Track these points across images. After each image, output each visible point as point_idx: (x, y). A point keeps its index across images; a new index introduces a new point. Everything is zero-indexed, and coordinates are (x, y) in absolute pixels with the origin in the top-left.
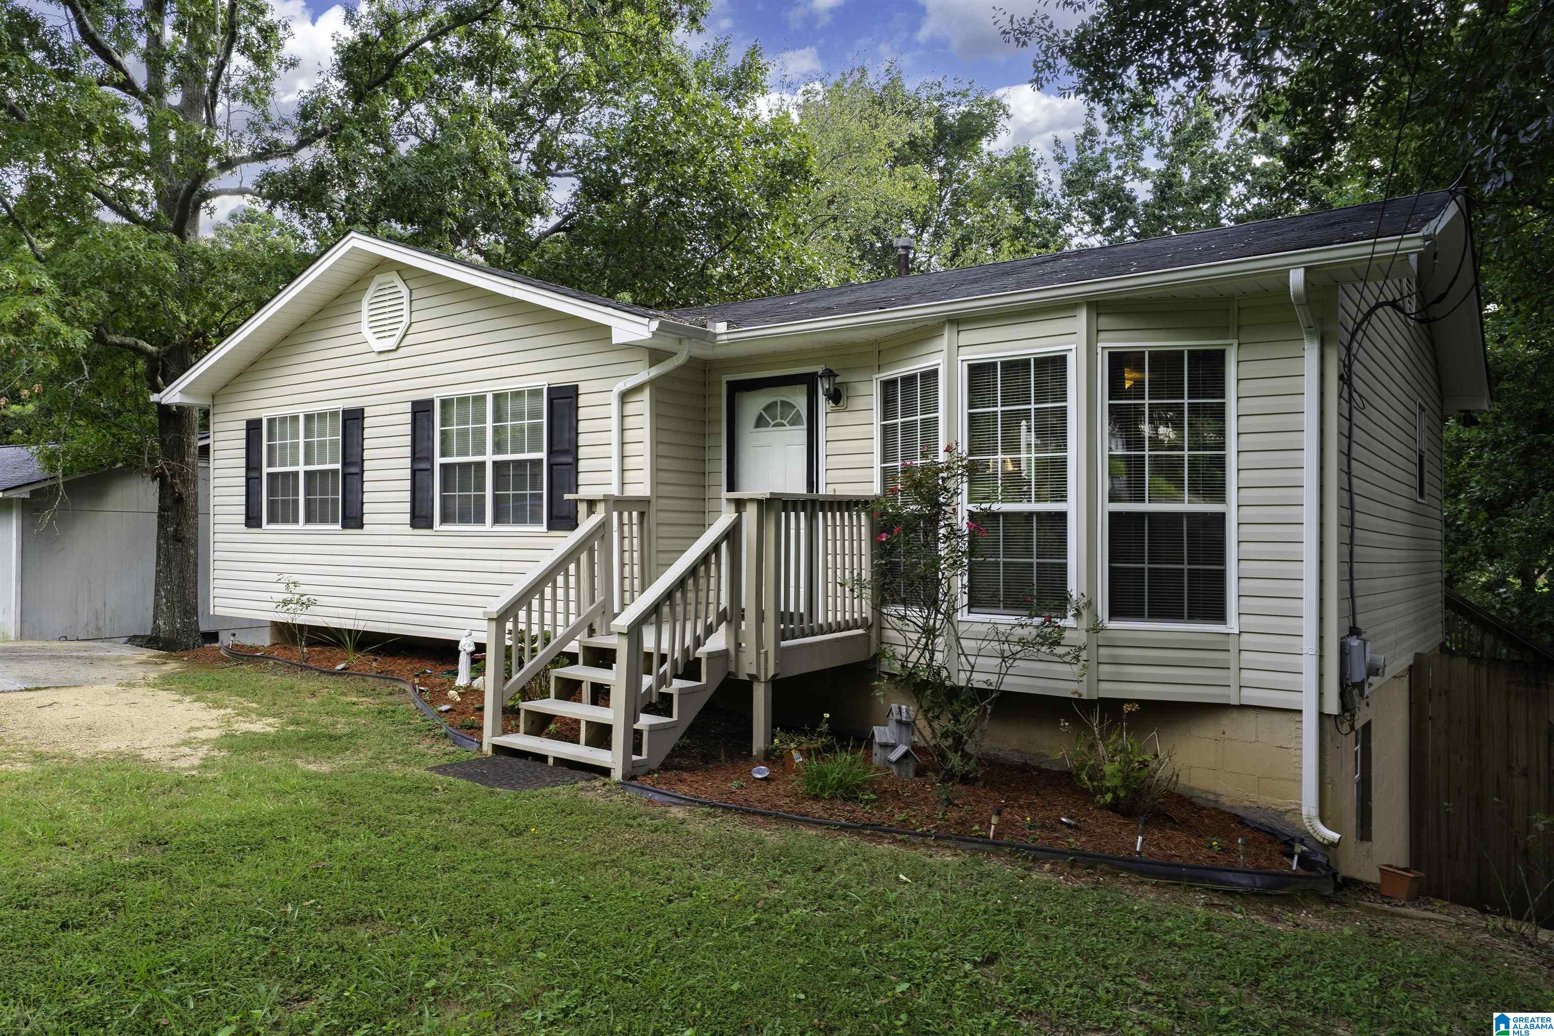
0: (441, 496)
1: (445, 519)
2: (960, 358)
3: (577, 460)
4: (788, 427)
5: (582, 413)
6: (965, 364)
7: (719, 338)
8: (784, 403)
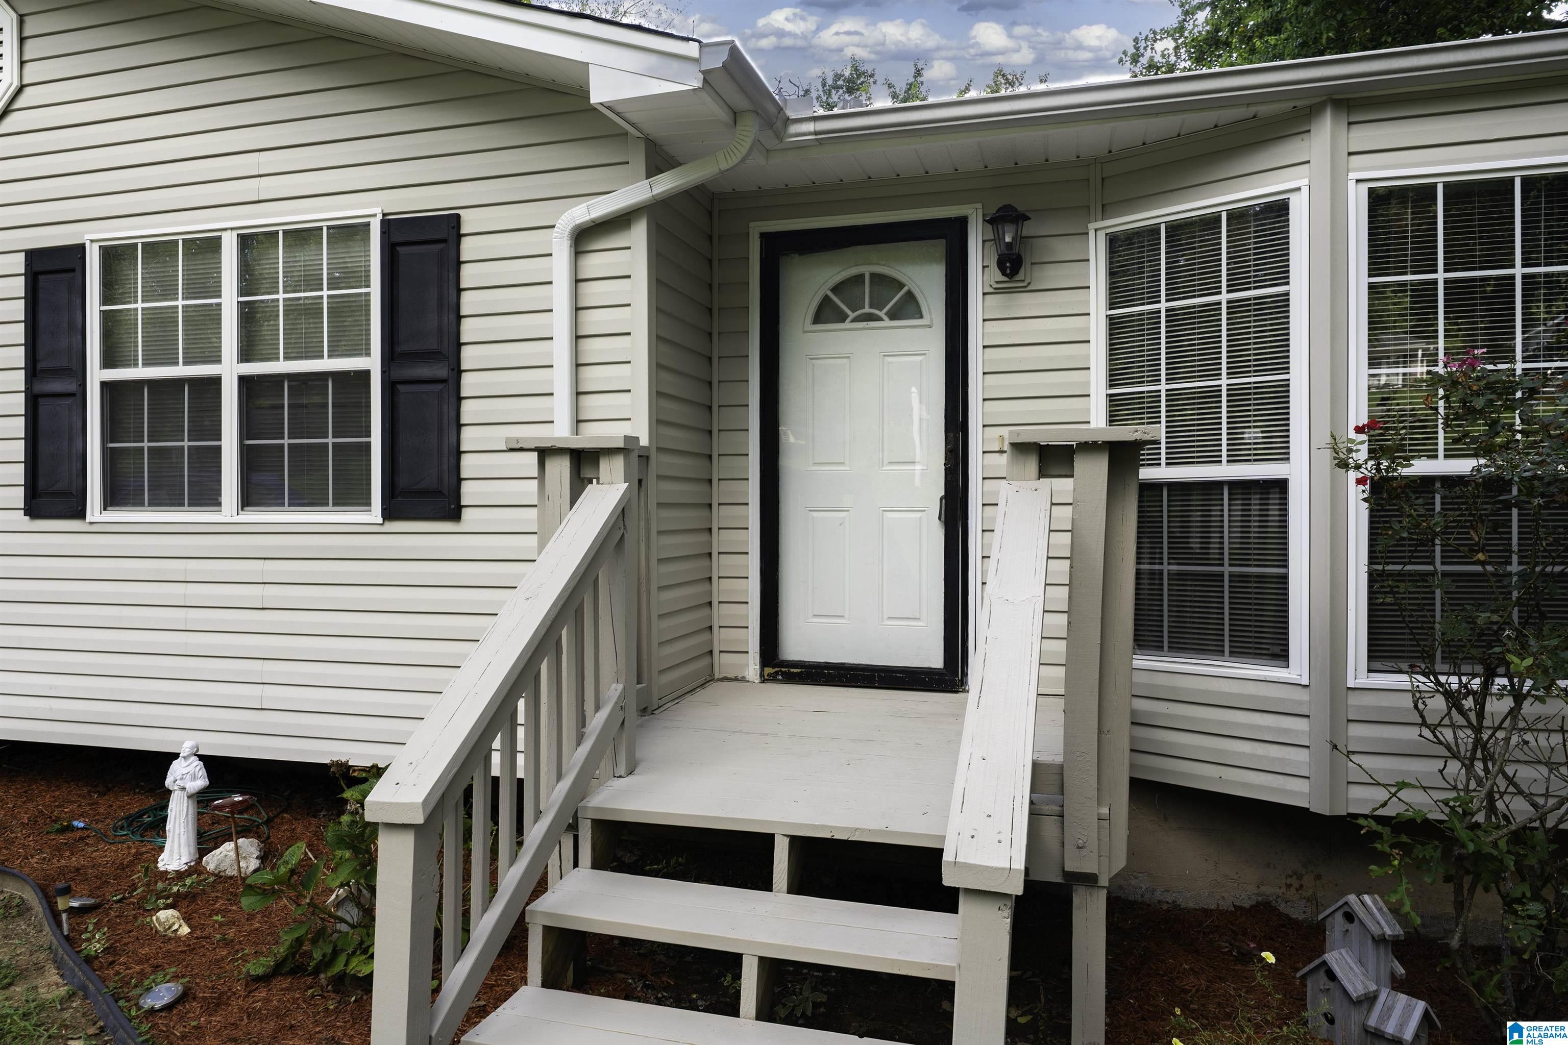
0: (104, 450)
1: (112, 499)
2: (1353, 176)
3: (458, 372)
4: (887, 322)
5: (469, 275)
6: (1364, 188)
7: (794, 129)
8: (877, 279)
